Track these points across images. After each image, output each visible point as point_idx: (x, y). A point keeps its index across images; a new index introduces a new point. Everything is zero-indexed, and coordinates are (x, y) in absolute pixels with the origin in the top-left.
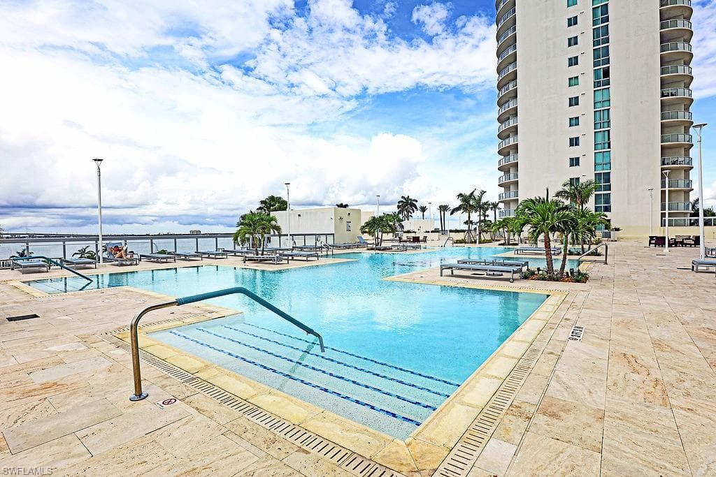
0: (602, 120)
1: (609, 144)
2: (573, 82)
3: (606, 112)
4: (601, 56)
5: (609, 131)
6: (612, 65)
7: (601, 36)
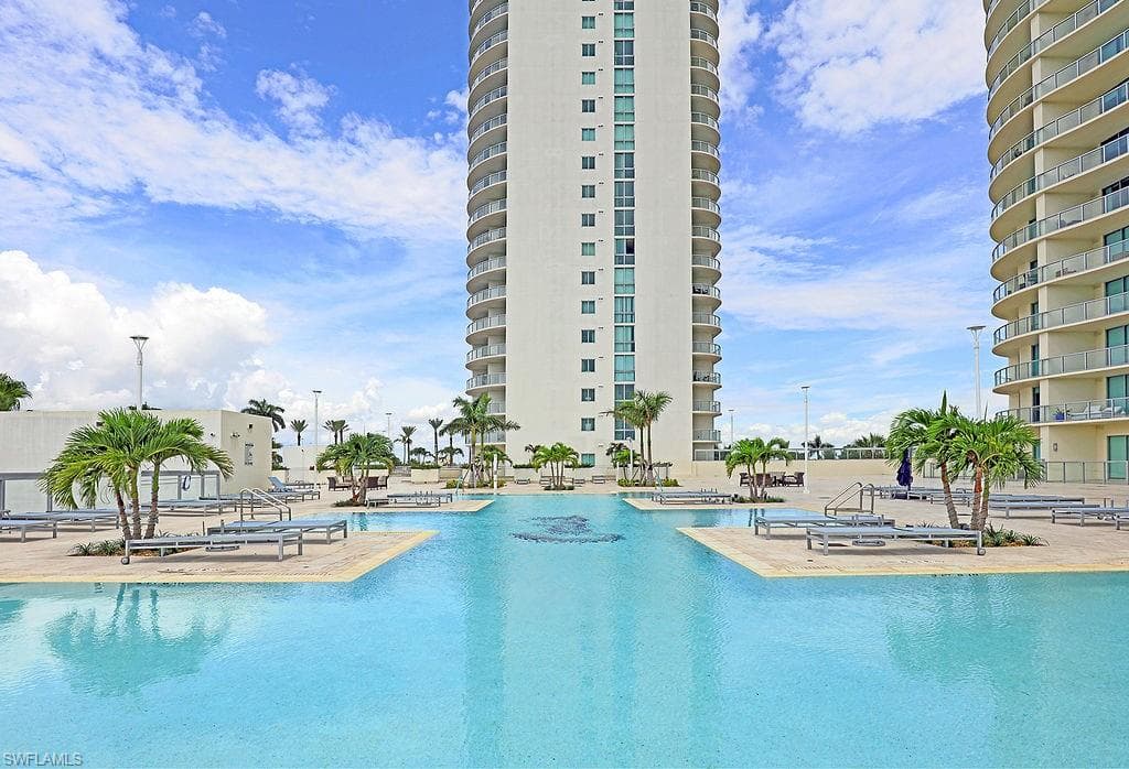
0: (625, 312)
1: (633, 345)
2: (588, 249)
3: (629, 300)
4: (624, 220)
5: (633, 327)
6: (637, 237)
7: (625, 194)
